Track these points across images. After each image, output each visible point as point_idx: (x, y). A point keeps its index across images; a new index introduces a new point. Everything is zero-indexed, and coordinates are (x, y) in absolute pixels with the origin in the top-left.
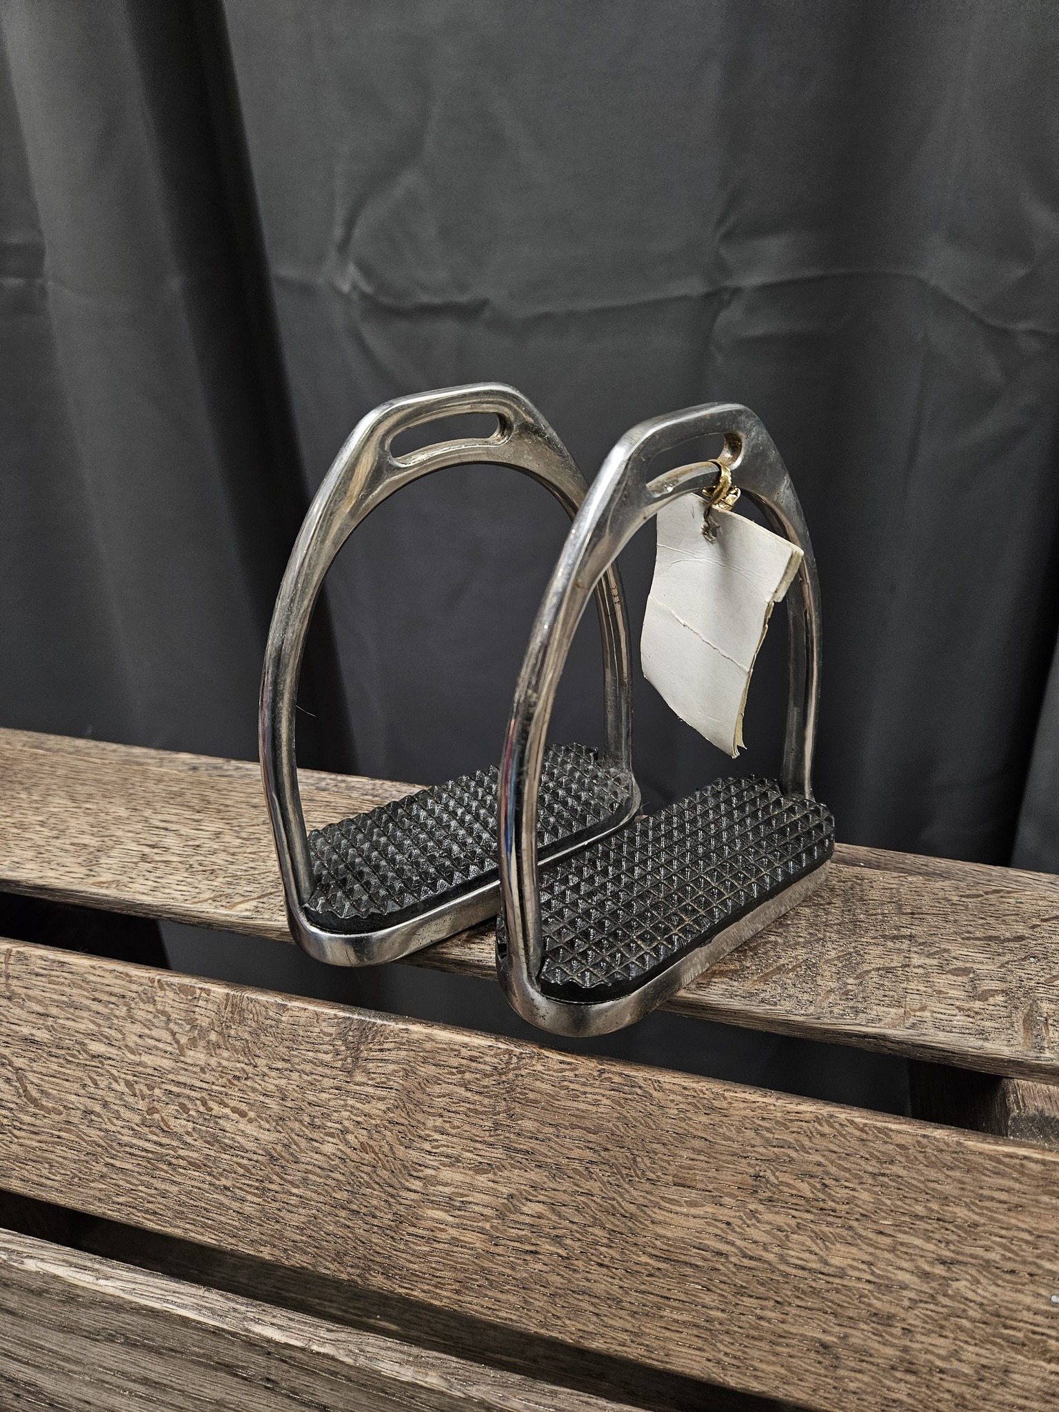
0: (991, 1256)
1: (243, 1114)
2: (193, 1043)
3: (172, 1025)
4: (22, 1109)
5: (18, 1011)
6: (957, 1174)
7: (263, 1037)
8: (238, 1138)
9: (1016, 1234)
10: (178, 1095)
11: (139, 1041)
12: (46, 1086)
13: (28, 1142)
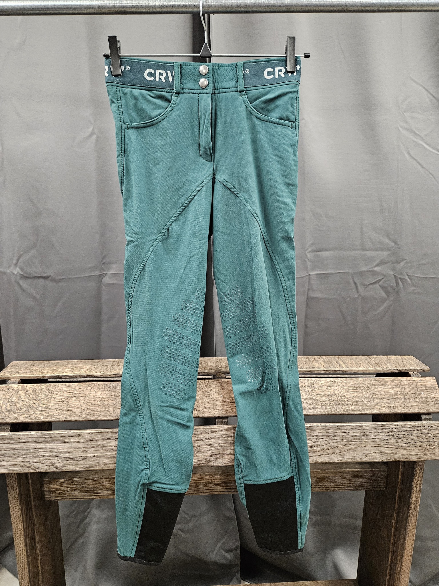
0: (214, 392)
1: (109, 399)
2: (98, 391)
3: (94, 389)
4: (68, 407)
5: (66, 393)
6: (209, 384)
7: (110, 388)
8: (108, 403)
9: (216, 389)
10: (97, 399)
11: (89, 393)
12: (72, 403)
13: (70, 412)
